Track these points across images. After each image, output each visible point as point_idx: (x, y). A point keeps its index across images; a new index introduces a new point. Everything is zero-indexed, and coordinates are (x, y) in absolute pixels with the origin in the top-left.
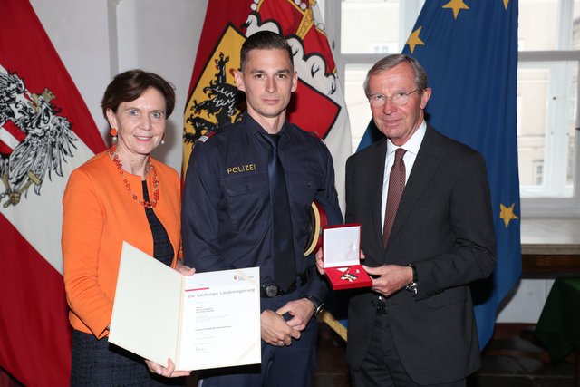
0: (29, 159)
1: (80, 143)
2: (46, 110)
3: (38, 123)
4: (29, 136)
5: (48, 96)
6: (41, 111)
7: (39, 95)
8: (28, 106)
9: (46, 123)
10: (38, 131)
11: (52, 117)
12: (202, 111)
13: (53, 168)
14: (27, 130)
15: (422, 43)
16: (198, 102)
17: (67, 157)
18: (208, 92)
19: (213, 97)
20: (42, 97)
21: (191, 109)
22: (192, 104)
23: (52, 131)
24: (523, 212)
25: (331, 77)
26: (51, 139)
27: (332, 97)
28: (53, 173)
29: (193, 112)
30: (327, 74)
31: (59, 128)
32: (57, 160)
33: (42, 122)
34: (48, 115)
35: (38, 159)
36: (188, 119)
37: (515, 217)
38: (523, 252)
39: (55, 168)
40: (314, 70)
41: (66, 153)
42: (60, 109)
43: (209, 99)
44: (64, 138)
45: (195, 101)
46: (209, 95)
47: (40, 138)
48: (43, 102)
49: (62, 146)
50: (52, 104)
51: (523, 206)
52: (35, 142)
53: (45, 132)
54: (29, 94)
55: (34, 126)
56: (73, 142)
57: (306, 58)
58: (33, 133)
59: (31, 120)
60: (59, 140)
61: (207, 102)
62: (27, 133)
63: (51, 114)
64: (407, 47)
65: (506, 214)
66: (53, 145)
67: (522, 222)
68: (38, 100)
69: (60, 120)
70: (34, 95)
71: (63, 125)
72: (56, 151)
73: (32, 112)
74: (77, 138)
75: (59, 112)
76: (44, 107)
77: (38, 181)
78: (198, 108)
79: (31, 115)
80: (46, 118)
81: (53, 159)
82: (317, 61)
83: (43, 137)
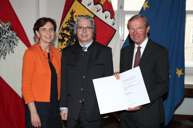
0: (2, 46)
1: (20, 41)
2: (8, 29)
3: (5, 33)
4: (2, 38)
5: (9, 24)
6: (6, 29)
7: (6, 23)
8: (2, 27)
9: (8, 33)
10: (5, 36)
11: (10, 31)
12: (65, 30)
13: (10, 50)
14: (1, 36)
15: (148, 7)
16: (63, 27)
17: (15, 46)
18: (67, 24)
19: (69, 25)
20: (7, 24)
21: (61, 30)
22: (61, 28)
23: (10, 37)
24: (186, 72)
25: (113, 19)
26: (10, 39)
27: (113, 26)
28: (10, 51)
29: (61, 31)
30: (111, 18)
31: (13, 35)
32: (12, 47)
33: (7, 33)
34: (9, 31)
35: (5, 46)
36: (60, 33)
37: (183, 74)
38: (186, 87)
39: (11, 50)
40: (106, 16)
41: (15, 45)
42: (13, 28)
43: (67, 26)
44: (14, 39)
45: (62, 27)
46: (67, 25)
47: (6, 39)
48: (7, 26)
49: (14, 42)
50: (10, 27)
51: (186, 70)
52: (4, 40)
53: (8, 37)
54: (2, 23)
55: (4, 34)
56: (18, 41)
57: (103, 12)
58: (3, 37)
59: (3, 32)
60: (13, 40)
61: (66, 27)
62: (1, 37)
63: (10, 30)
64: (143, 8)
65: (179, 72)
66: (10, 41)
67: (185, 76)
68: (5, 25)
69: (13, 32)
70: (4, 23)
71: (14, 34)
72: (11, 44)
73: (3, 29)
74: (19, 39)
75: (13, 29)
76: (7, 27)
77: (4, 54)
78: (63, 29)
79: (3, 30)
80: (8, 32)
81: (10, 47)
82: (108, 13)
83: (7, 38)
